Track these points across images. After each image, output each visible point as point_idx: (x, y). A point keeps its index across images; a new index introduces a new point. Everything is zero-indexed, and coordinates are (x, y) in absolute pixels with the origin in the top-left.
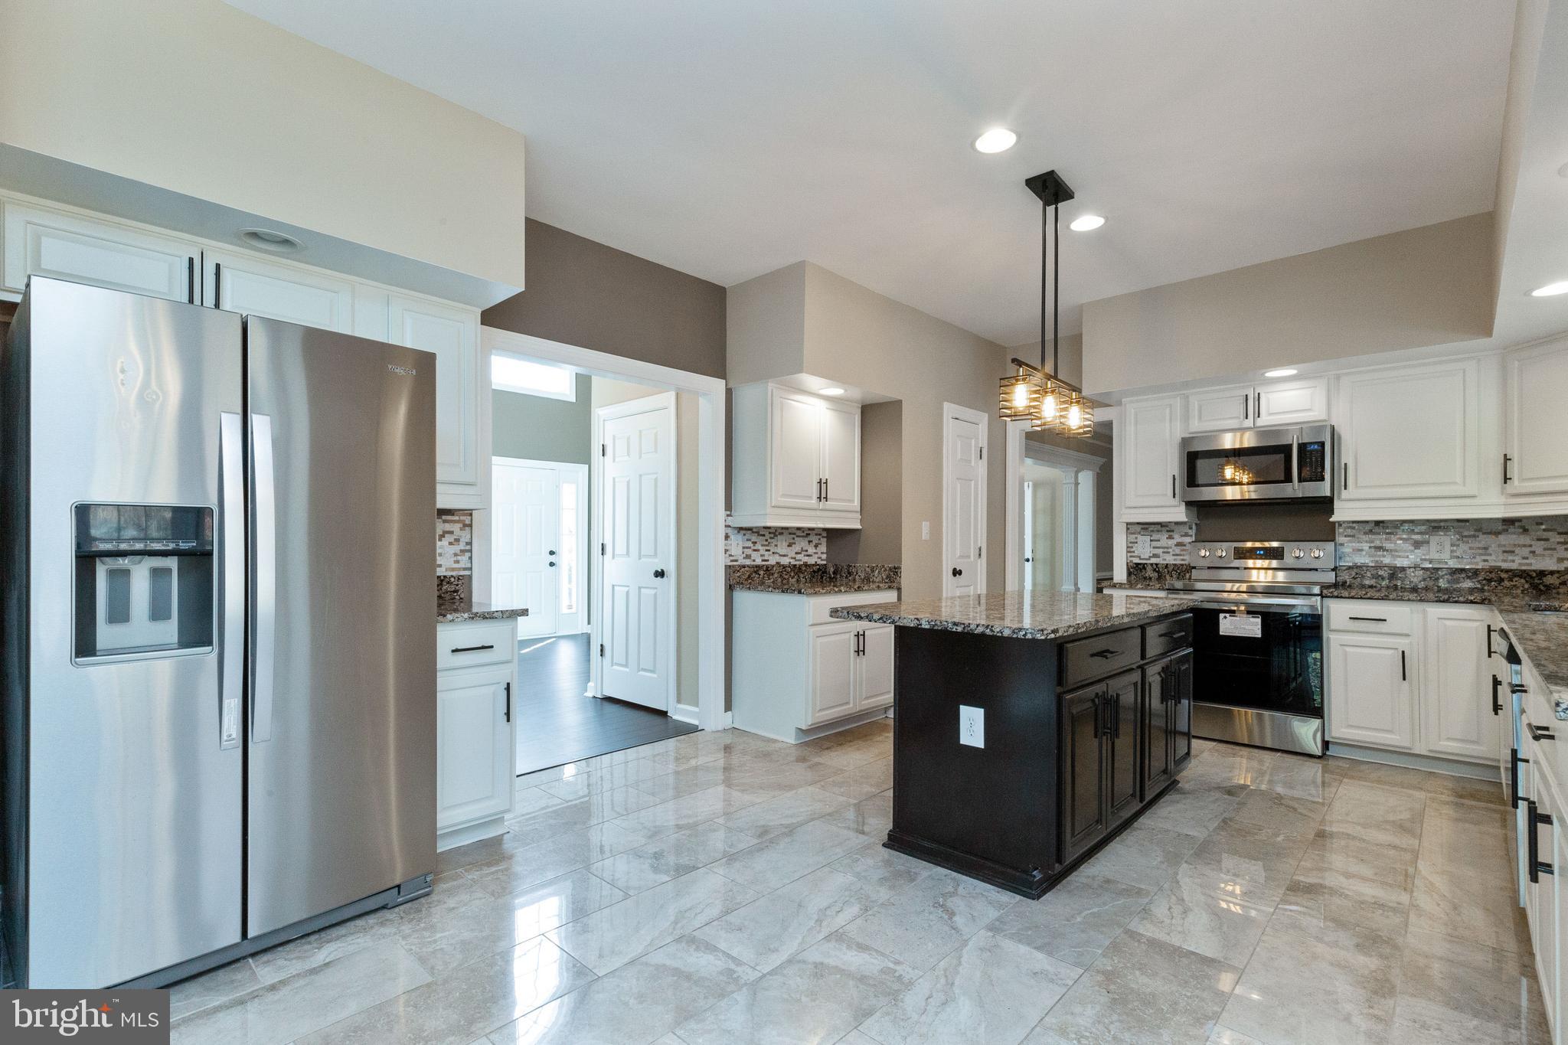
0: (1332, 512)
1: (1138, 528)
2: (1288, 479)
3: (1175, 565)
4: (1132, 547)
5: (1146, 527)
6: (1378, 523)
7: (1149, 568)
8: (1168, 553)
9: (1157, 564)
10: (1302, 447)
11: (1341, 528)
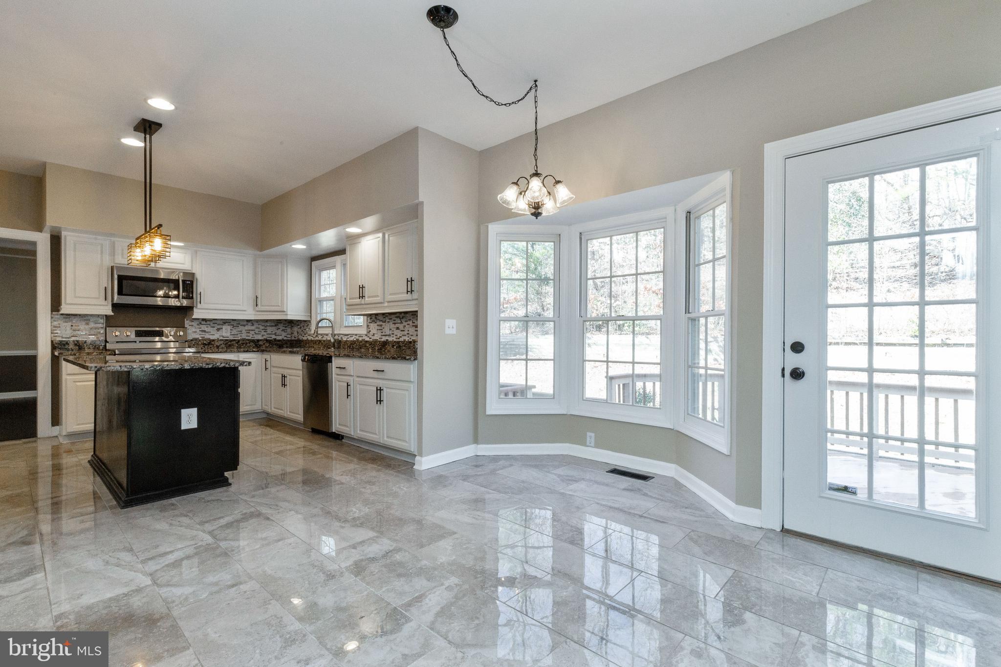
0: (193, 313)
3: (92, 341)
4: (55, 330)
7: (71, 344)
9: (77, 341)
10: (183, 281)
11: (188, 321)
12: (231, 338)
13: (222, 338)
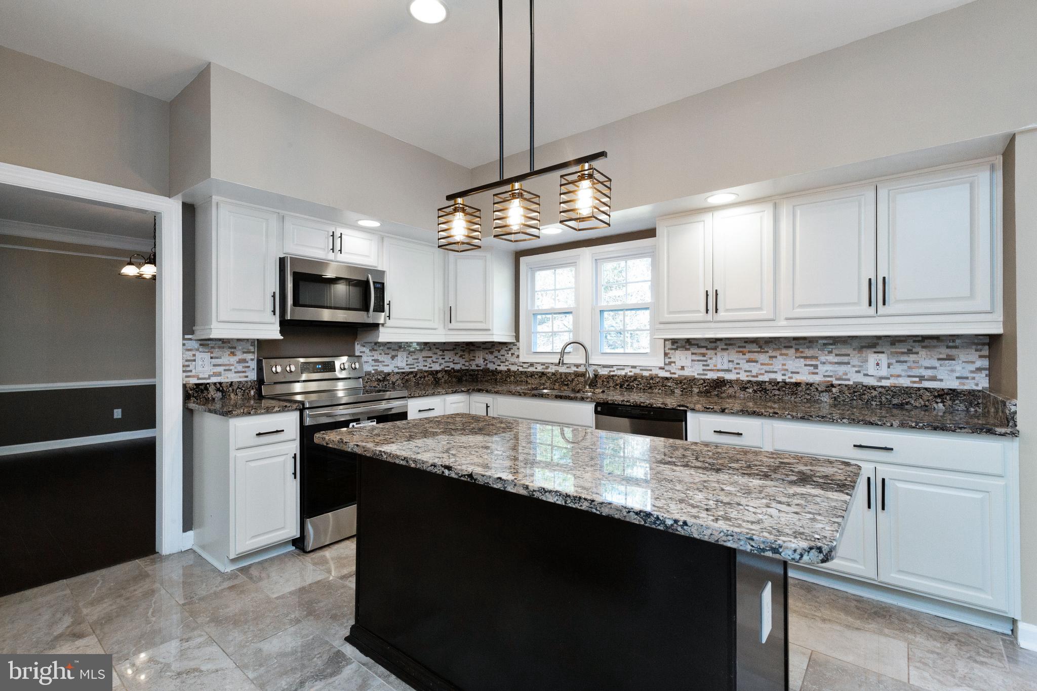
2: (367, 308)
3: (240, 382)
4: (188, 366)
5: (206, 343)
7: (212, 389)
8: (230, 370)
9: (220, 383)
11: (359, 346)
12: (407, 369)
13: (396, 370)
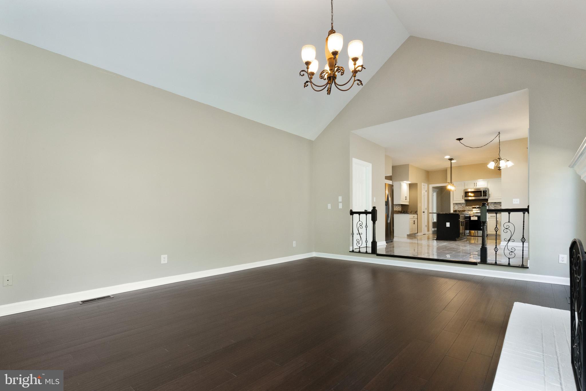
0: (488, 201)
1: (455, 204)
2: (481, 196)
4: (454, 207)
5: (456, 204)
6: (495, 203)
7: (457, 211)
8: (461, 208)
10: (483, 191)
